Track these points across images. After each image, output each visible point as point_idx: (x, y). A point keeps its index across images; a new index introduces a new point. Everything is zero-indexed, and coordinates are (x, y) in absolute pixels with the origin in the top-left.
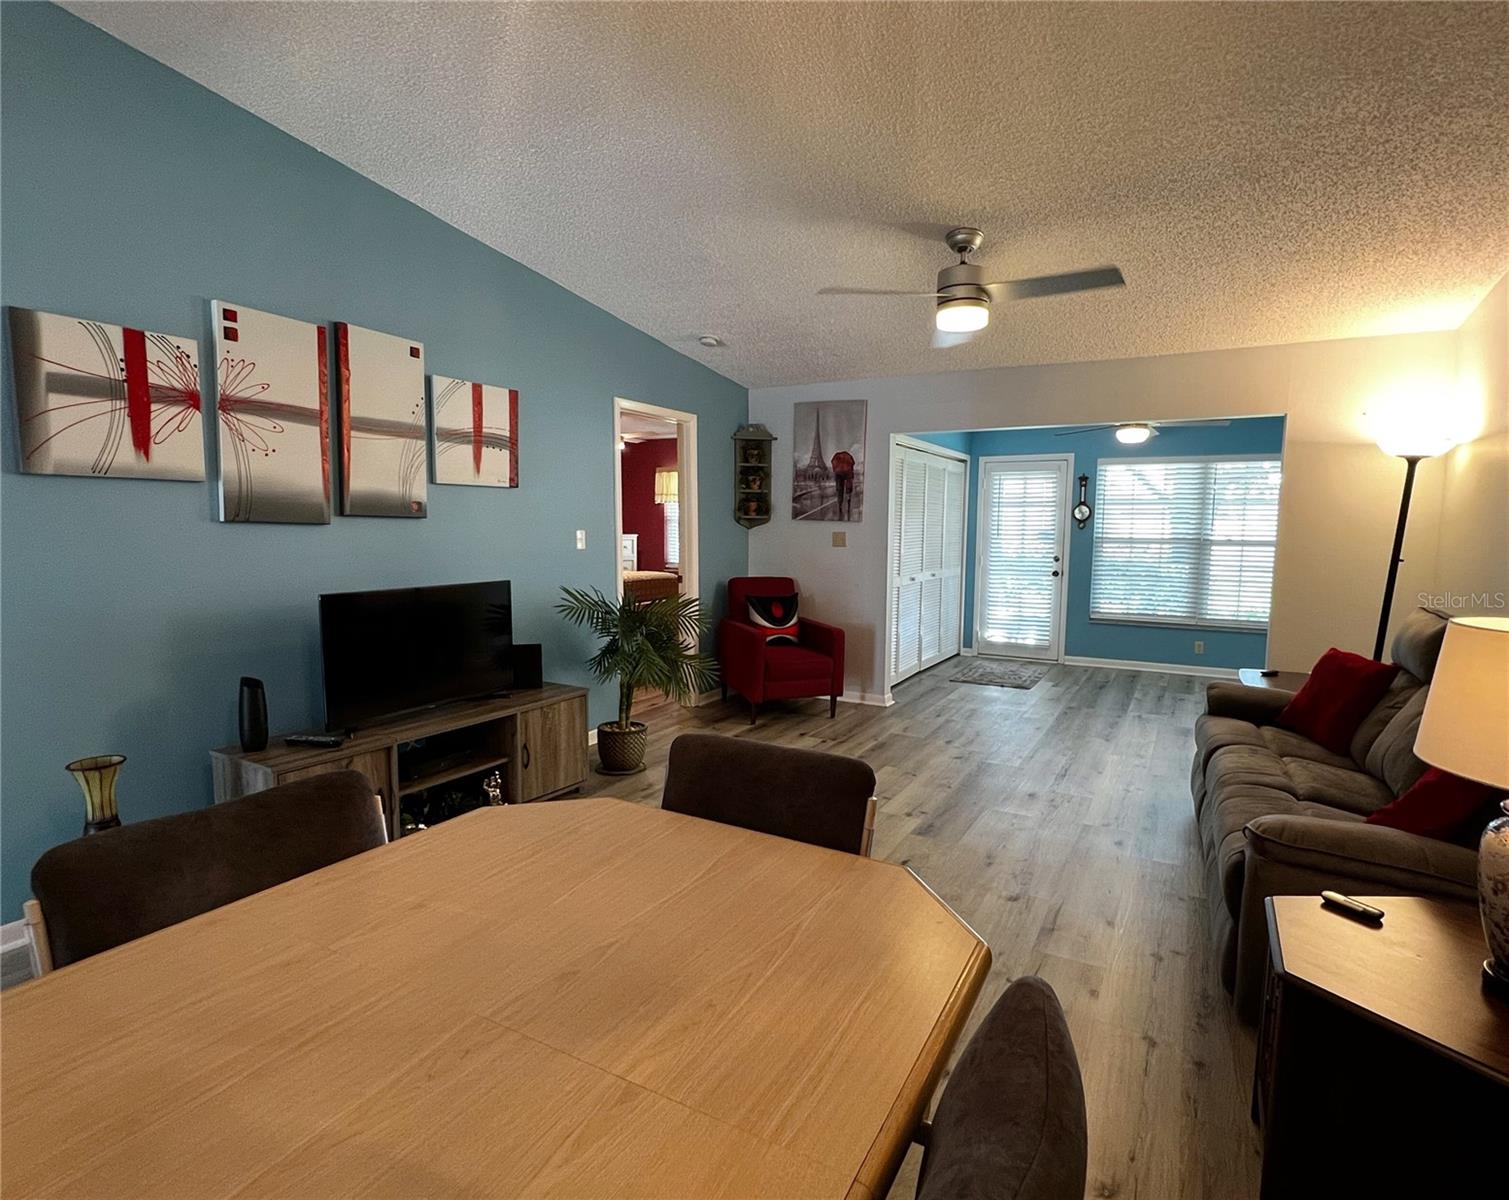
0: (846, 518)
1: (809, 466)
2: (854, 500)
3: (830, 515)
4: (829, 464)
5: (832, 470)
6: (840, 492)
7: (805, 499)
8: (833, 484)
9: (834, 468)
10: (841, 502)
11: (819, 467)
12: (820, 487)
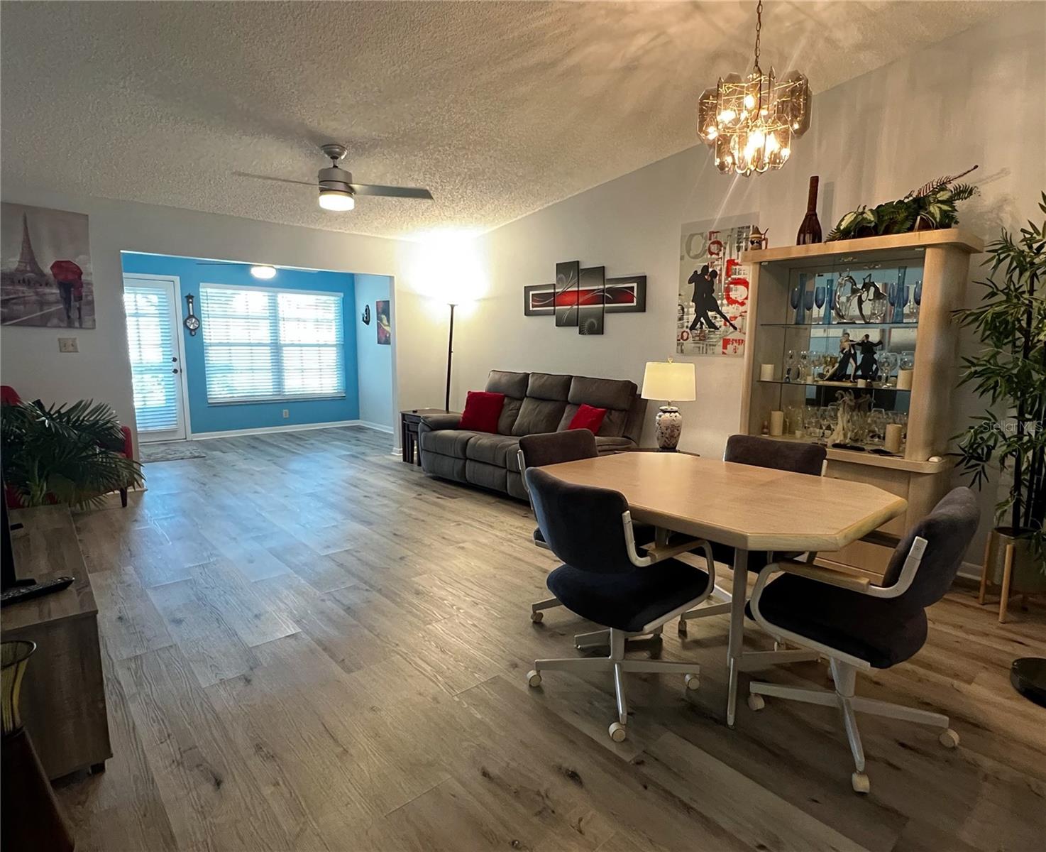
0: (77, 324)
1: (17, 270)
2: (85, 309)
3: (55, 321)
4: (47, 270)
5: (52, 277)
6: (67, 300)
7: (15, 304)
8: (56, 291)
9: (55, 275)
10: (68, 309)
11: (32, 271)
12: (37, 294)
